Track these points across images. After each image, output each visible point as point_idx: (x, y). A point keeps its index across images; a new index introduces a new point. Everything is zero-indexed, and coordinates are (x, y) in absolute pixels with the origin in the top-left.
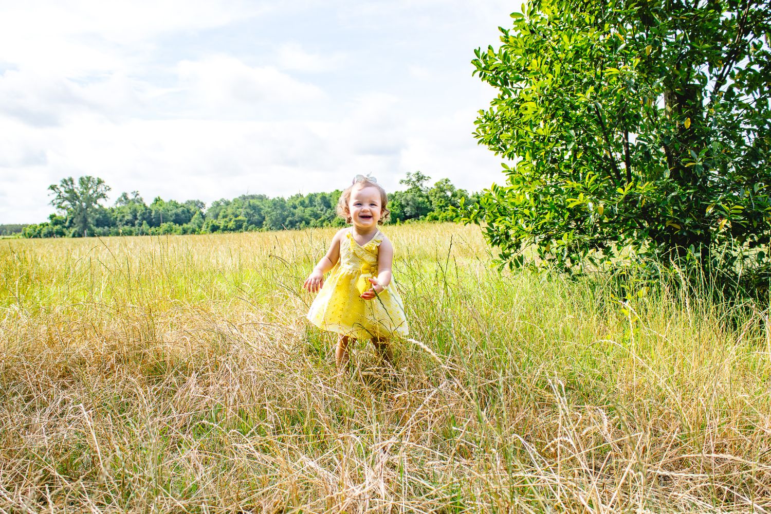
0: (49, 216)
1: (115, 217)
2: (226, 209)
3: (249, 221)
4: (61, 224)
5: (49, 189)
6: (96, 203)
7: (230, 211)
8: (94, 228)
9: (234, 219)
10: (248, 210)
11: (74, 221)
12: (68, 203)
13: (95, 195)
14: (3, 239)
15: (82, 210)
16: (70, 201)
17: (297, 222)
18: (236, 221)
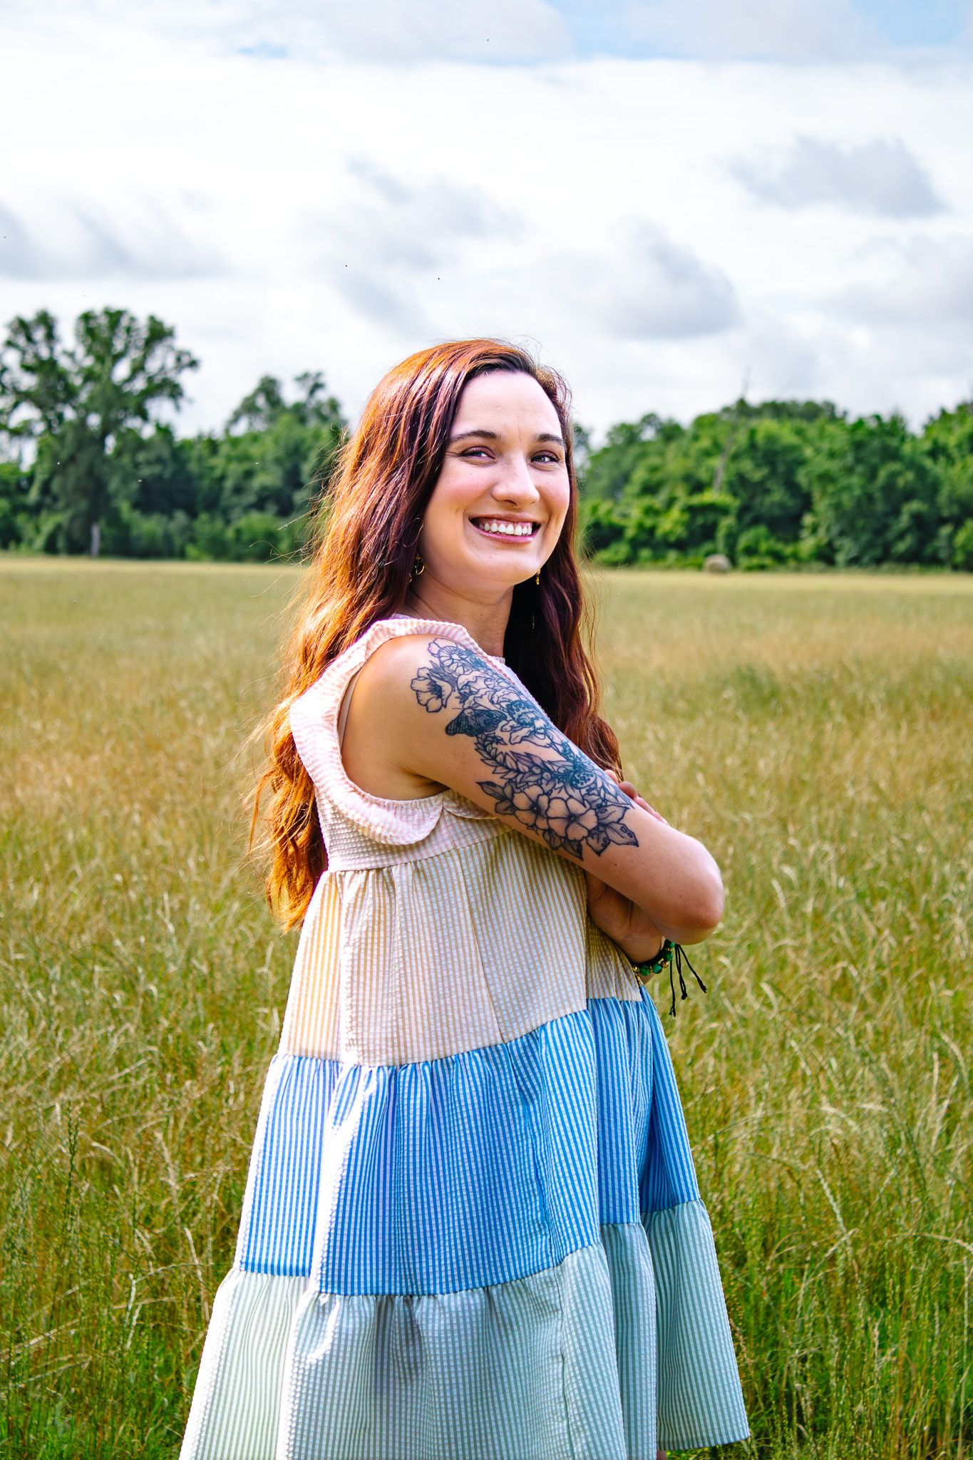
1: (216, 474)
2: (662, 454)
3: (743, 510)
6: (142, 415)
7: (674, 464)
8: (131, 515)
9: (683, 499)
10: (747, 465)
12: (36, 413)
15: (84, 441)
17: (943, 521)
18: (692, 510)
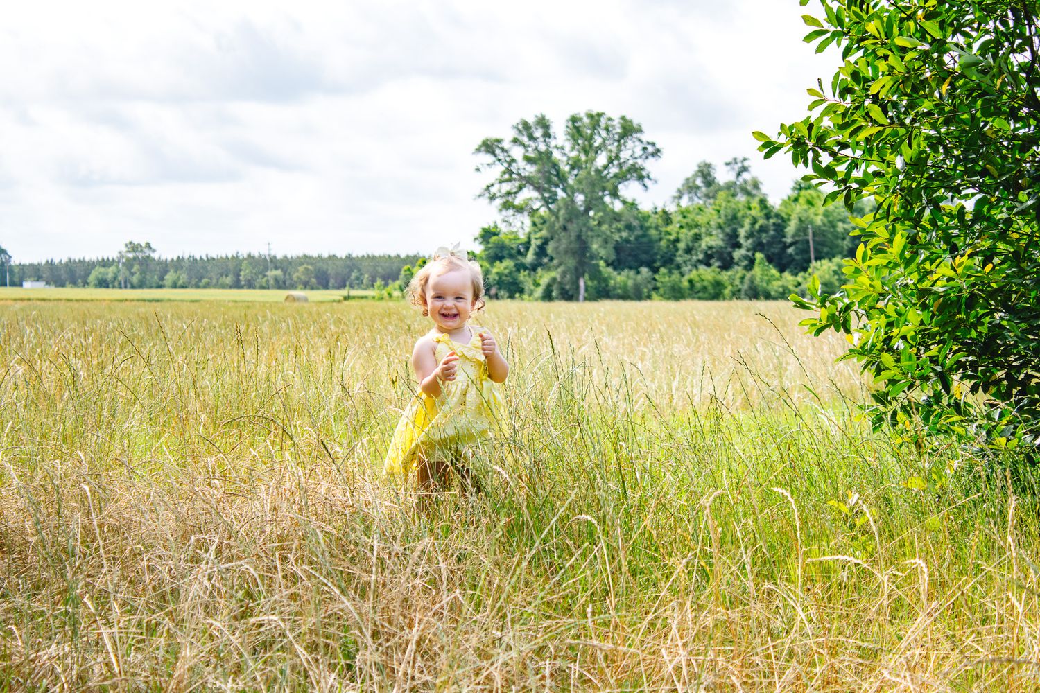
0: (477, 232)
1: (672, 238)
4: (511, 257)
5: (478, 150)
6: (615, 194)
8: (607, 271)
11: (550, 249)
12: (535, 194)
13: (614, 170)
14: (346, 298)
15: (573, 214)
16: (538, 188)
